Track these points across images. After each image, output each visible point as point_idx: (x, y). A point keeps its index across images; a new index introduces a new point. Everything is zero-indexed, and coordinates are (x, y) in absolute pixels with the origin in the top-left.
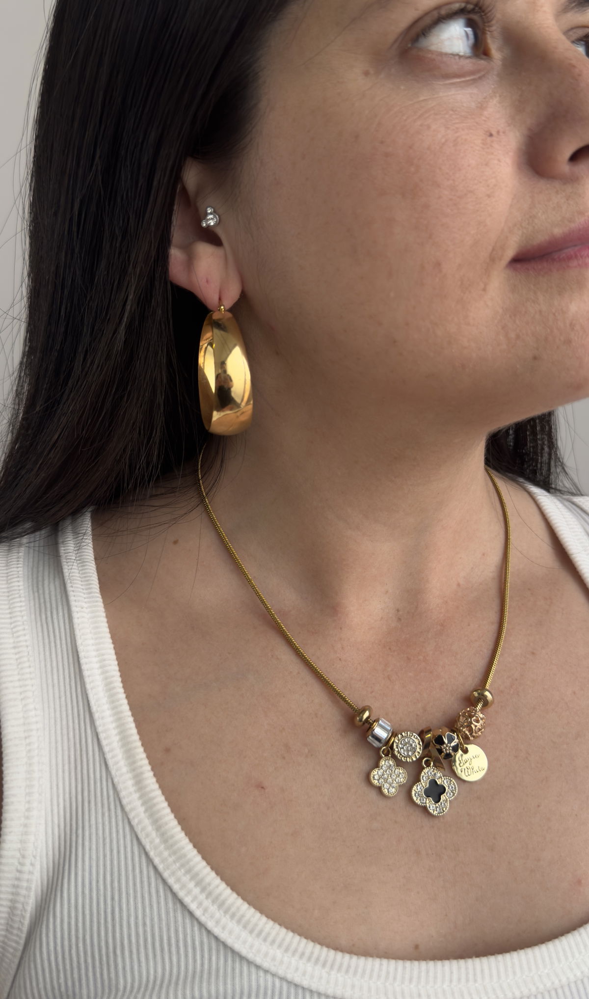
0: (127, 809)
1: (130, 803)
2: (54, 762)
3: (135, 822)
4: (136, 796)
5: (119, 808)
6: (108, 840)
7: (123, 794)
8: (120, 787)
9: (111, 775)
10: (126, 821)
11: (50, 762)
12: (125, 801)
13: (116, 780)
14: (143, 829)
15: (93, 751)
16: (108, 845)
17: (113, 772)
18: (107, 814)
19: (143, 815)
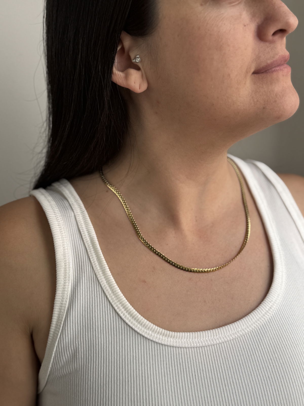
0: (100, 281)
1: (101, 279)
2: (74, 267)
3: (103, 286)
4: (103, 277)
5: (97, 281)
6: (93, 292)
7: (98, 276)
8: (97, 274)
9: (94, 270)
10: (100, 285)
11: (73, 267)
12: (99, 279)
13: (96, 272)
14: (106, 288)
15: (88, 262)
16: (93, 294)
17: (95, 269)
18: (93, 283)
19: (106, 283)
